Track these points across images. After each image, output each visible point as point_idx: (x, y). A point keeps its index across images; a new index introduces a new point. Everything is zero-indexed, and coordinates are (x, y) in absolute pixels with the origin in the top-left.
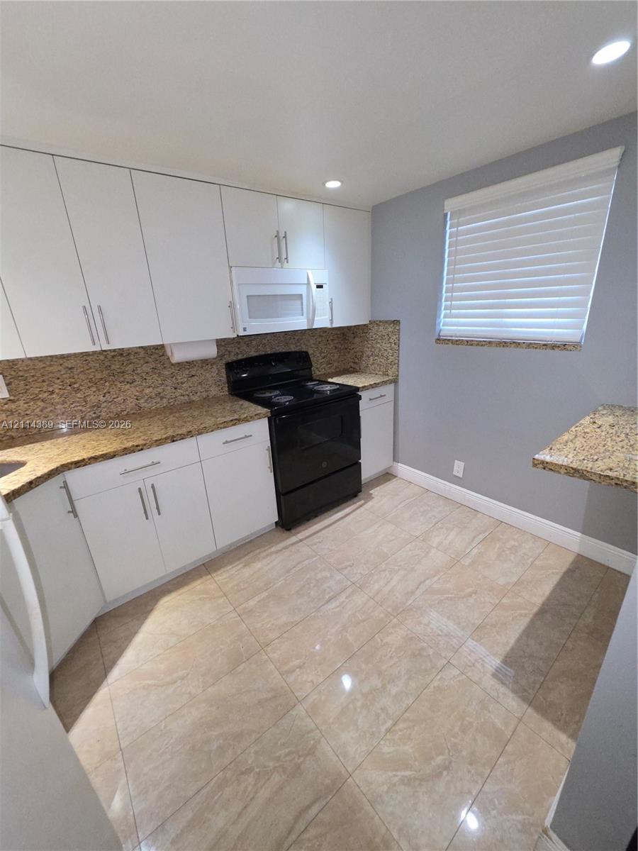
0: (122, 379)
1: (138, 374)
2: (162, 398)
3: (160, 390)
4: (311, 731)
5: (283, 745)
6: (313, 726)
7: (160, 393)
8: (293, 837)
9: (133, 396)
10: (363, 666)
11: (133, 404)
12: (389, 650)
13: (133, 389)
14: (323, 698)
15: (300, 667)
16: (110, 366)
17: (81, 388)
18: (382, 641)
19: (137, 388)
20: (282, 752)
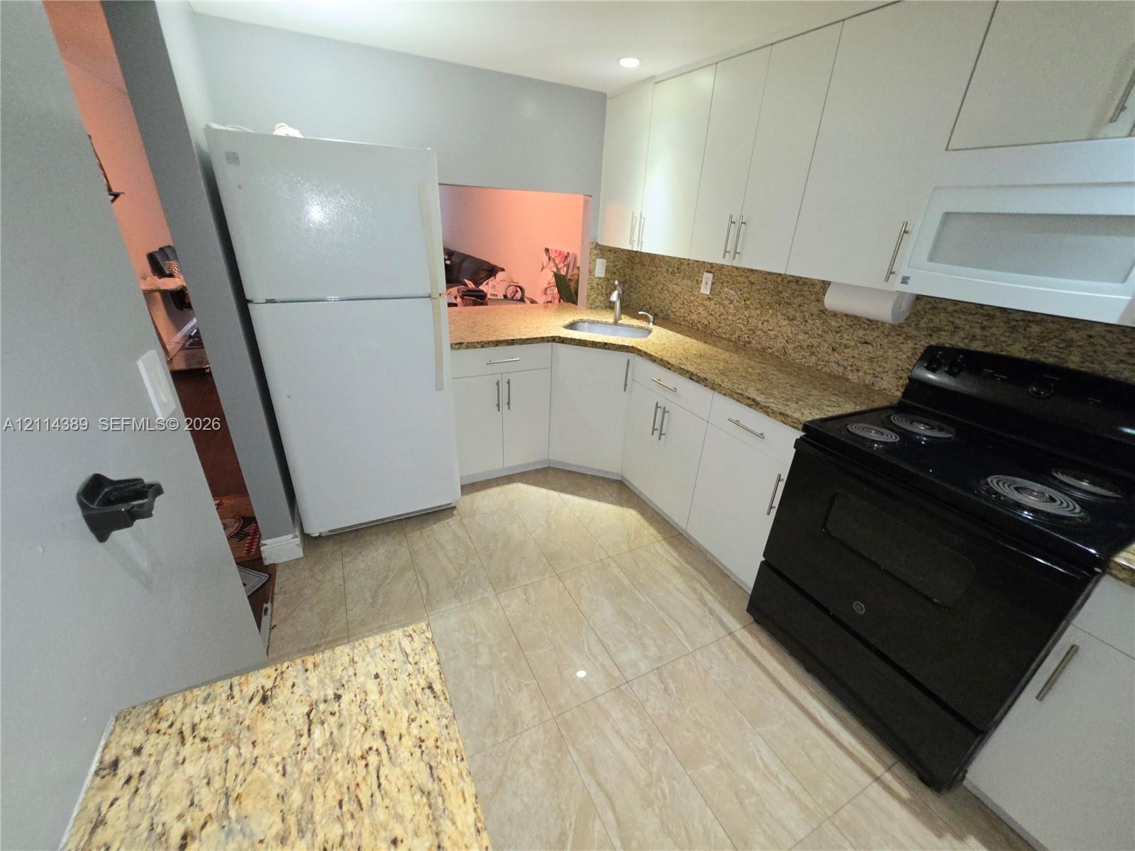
0: (785, 312)
1: (802, 312)
2: (812, 354)
3: (815, 342)
4: (470, 598)
5: (471, 580)
6: (473, 600)
7: (812, 347)
8: (420, 578)
9: (785, 335)
10: (504, 654)
11: (781, 345)
12: (511, 688)
13: (789, 329)
14: (491, 611)
15: (527, 600)
16: (781, 292)
17: (751, 307)
18: (526, 685)
19: (793, 329)
20: (467, 579)
